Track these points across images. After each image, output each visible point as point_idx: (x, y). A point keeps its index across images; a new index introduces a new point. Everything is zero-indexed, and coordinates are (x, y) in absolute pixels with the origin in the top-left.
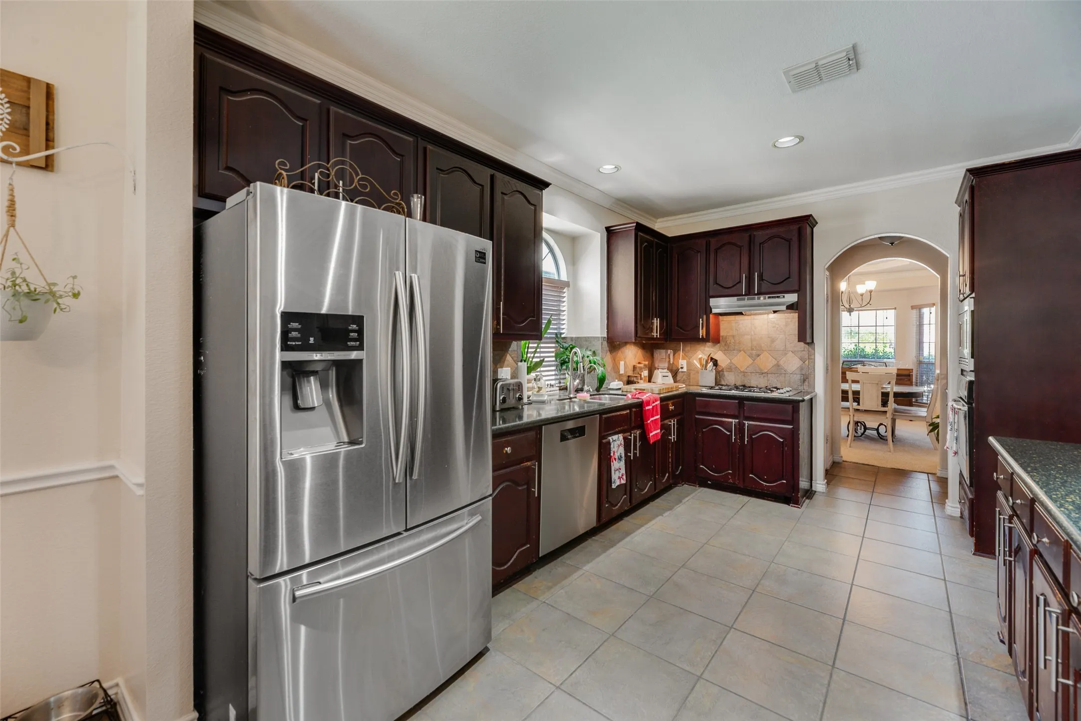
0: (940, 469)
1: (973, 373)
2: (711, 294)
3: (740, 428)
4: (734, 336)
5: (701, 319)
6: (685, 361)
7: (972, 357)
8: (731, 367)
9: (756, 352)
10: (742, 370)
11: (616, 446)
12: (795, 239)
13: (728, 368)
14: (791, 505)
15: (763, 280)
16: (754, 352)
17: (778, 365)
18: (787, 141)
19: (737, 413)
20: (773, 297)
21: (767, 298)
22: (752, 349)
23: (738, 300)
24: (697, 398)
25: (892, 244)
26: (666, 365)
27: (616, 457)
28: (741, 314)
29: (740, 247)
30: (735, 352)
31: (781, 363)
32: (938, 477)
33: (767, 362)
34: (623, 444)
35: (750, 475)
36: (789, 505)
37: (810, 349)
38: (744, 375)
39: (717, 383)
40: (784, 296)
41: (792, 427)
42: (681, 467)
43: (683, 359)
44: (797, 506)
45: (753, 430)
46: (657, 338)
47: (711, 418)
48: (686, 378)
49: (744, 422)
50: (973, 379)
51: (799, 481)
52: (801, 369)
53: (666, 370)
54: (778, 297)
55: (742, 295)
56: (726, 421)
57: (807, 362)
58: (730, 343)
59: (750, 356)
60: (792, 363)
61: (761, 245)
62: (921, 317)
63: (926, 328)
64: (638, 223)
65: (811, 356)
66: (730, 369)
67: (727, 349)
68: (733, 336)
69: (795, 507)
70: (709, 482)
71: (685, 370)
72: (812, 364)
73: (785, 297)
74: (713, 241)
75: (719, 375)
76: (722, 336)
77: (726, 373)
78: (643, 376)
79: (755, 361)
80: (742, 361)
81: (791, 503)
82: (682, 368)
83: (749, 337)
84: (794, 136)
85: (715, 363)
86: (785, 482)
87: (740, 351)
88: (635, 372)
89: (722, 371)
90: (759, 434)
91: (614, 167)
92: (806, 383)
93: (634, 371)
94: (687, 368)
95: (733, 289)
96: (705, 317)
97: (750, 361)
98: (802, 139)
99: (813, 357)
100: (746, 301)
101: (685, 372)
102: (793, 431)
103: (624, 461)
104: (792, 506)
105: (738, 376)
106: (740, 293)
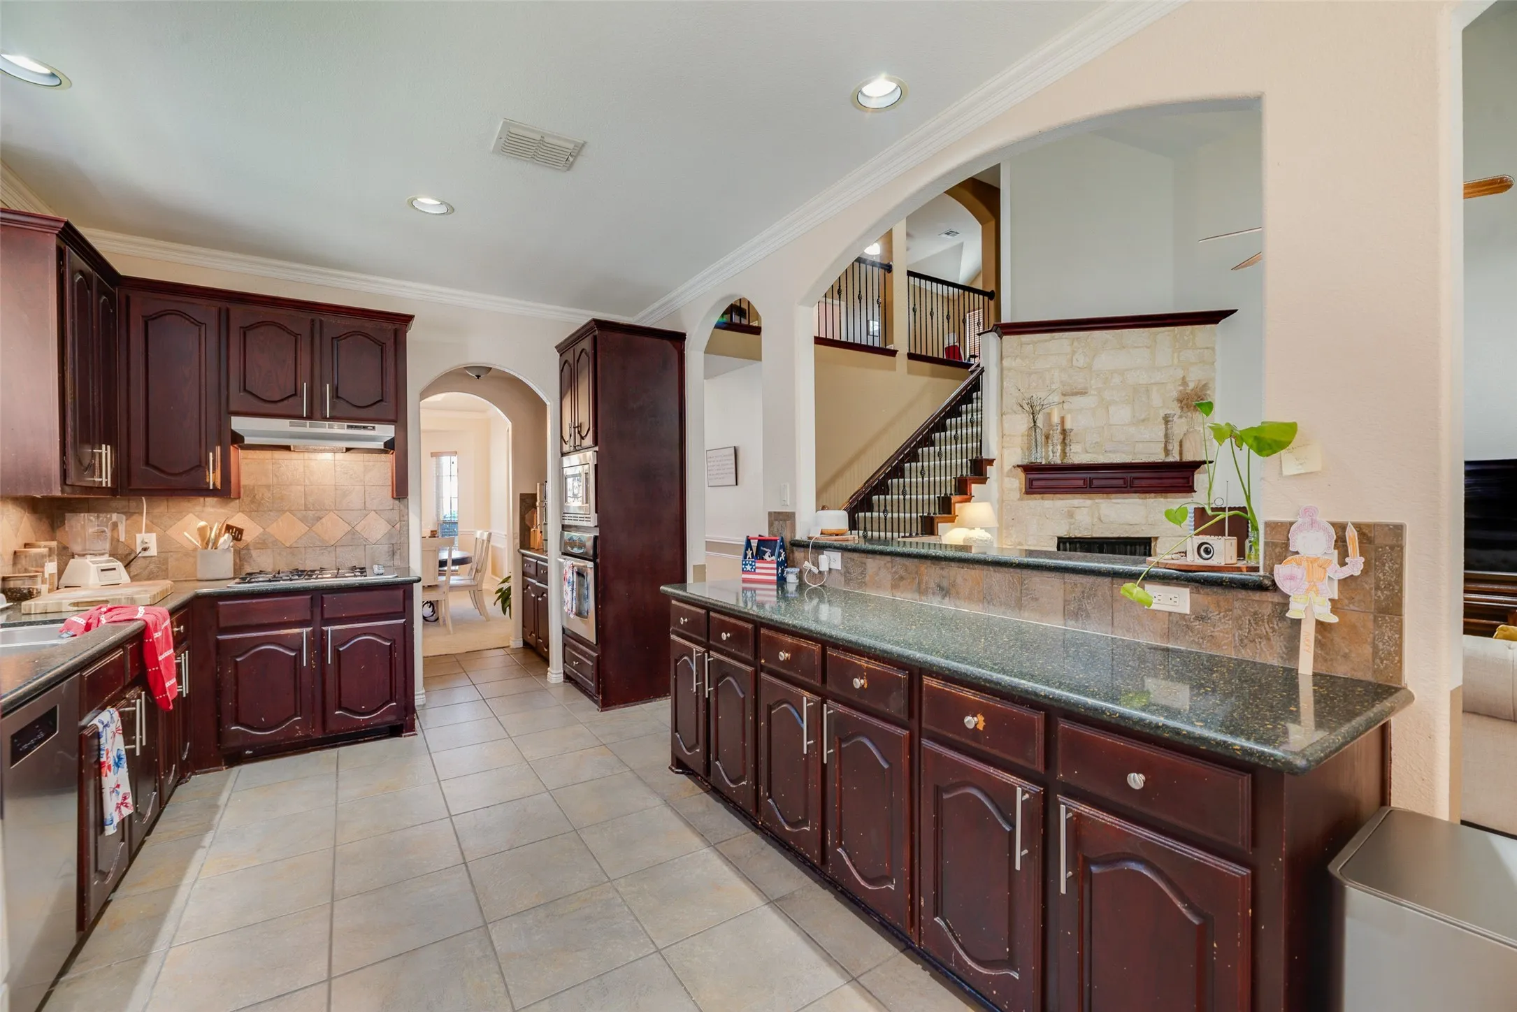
0: (514, 639)
1: (598, 529)
2: (233, 408)
3: (318, 642)
4: (270, 486)
5: (211, 454)
6: (154, 535)
7: (596, 512)
8: (264, 540)
9: (312, 512)
10: (288, 545)
11: (110, 735)
12: (390, 344)
13: (259, 543)
14: (403, 735)
15: (338, 397)
16: (310, 514)
17: (353, 533)
18: (429, 203)
19: (309, 617)
20: (356, 427)
21: (346, 427)
22: (307, 509)
23: (291, 425)
24: (221, 603)
25: (478, 377)
26: (107, 546)
27: (112, 763)
28: (287, 448)
29: (296, 335)
30: (271, 513)
31: (358, 528)
32: (513, 649)
33: (333, 528)
34: (121, 728)
35: (337, 713)
36: (401, 736)
37: (402, 507)
38: (293, 554)
39: (237, 569)
40: (374, 428)
41: (404, 620)
42: (188, 744)
43: (149, 530)
44: (412, 733)
45: (341, 638)
46: (106, 488)
47: (254, 634)
48: (155, 570)
49: (324, 628)
50: (598, 534)
51: (413, 695)
52: (390, 535)
53: (106, 557)
54: (364, 427)
55: (301, 417)
56: (287, 635)
57: (398, 525)
58: (262, 499)
59: (303, 520)
60: (376, 529)
61: (335, 342)
62: (439, 466)
63: (446, 480)
64: (67, 224)
65: (403, 516)
66: (262, 544)
67: (256, 508)
68: (268, 487)
69: (409, 736)
70: (247, 752)
71: (153, 551)
72: (405, 528)
73: (376, 428)
74: (237, 311)
75: (241, 556)
76: (245, 486)
77: (254, 553)
78: (47, 576)
79: (314, 528)
80: (287, 529)
81: (403, 732)
82: (145, 549)
83: (301, 488)
84: (439, 201)
85: (237, 534)
86: (395, 704)
87: (284, 512)
88: (19, 566)
89: (247, 547)
90: (353, 642)
91: (47, 71)
92: (397, 556)
93: (15, 564)
94: (158, 547)
95: (280, 404)
96: (218, 449)
97: (302, 528)
98: (451, 209)
99: (406, 518)
100: (307, 427)
101: (154, 556)
102: (405, 626)
103: (125, 765)
104: (405, 736)
105: (280, 554)
106: (297, 413)
